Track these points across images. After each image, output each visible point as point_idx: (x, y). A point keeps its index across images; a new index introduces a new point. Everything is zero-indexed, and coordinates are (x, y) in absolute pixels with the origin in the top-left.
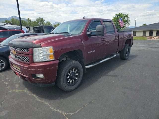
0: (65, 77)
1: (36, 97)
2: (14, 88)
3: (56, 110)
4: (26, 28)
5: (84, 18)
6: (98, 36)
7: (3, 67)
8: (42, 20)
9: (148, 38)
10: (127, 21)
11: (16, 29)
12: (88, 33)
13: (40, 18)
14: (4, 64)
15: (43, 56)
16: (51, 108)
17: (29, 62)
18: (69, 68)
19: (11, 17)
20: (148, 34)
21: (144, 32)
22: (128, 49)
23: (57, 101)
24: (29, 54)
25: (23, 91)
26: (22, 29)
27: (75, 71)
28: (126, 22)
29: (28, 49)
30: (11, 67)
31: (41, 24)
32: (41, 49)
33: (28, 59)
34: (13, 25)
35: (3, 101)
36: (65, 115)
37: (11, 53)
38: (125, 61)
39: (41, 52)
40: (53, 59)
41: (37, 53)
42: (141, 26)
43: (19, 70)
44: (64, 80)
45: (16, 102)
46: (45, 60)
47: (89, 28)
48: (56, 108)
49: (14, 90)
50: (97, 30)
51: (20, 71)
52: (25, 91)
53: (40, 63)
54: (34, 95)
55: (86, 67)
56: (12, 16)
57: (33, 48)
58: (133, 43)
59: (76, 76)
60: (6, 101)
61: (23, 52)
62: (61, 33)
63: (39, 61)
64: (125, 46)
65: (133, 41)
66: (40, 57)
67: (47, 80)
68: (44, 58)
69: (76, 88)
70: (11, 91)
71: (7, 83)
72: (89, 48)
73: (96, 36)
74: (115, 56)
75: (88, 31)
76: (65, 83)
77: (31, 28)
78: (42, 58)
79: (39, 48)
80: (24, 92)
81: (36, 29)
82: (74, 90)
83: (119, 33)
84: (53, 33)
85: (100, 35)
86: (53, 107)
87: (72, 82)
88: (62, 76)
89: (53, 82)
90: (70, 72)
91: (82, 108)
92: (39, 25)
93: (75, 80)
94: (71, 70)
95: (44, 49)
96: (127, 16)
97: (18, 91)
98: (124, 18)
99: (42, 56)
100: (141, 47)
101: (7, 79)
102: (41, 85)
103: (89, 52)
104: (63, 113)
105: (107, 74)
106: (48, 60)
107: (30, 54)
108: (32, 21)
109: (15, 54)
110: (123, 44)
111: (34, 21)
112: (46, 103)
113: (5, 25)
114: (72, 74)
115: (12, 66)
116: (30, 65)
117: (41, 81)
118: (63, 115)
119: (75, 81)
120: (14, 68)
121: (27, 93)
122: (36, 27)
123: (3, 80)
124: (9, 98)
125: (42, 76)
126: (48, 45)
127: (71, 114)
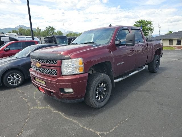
0: (94, 92)
1: (62, 114)
2: (35, 104)
3: (88, 129)
4: (38, 38)
5: (110, 26)
6: (128, 45)
7: (19, 82)
8: (53, 29)
9: (175, 47)
10: (150, 29)
11: (26, 40)
12: (117, 43)
13: (50, 27)
14: (20, 79)
15: (72, 68)
16: (81, 126)
17: (57, 75)
18: (98, 82)
19: (18, 27)
20: (175, 43)
21: (171, 41)
22: (158, 60)
23: (86, 119)
24: (56, 67)
25: (46, 107)
26: (33, 39)
27: (103, 85)
28: (148, 30)
29: (55, 61)
30: (32, 81)
31: (51, 33)
32: (70, 61)
33: (56, 72)
34: (23, 35)
35: (27, 119)
36: (99, 134)
37: (32, 66)
38: (155, 74)
39: (69, 64)
40: (82, 72)
41: (65, 66)
42: (166, 34)
43: (43, 84)
44: (93, 95)
45: (42, 120)
46: (73, 73)
47: (117, 38)
48: (87, 127)
49: (36, 107)
50: (127, 40)
51: (45, 86)
52: (49, 108)
53: (67, 76)
54: (60, 113)
55: (115, 81)
56: (20, 26)
57: (61, 60)
58: (162, 53)
59: (105, 91)
60: (30, 119)
61: (50, 64)
62: (85, 43)
63: (67, 74)
64: (155, 57)
65: (163, 52)
66: (68, 69)
67: (76, 95)
68: (73, 70)
69: (105, 105)
70: (33, 108)
71: (26, 100)
72: (118, 59)
73: (126, 46)
74: (144, 68)
75: (117, 40)
76: (94, 99)
77: (43, 38)
78: (70, 70)
79: (68, 60)
80: (47, 109)
81: (47, 40)
82: (103, 107)
83: (148, 42)
84: (76, 44)
85: (131, 45)
86: (83, 125)
87: (101, 97)
88: (91, 90)
89: (82, 97)
90: (98, 86)
91: (116, 126)
92: (49, 35)
93: (103, 95)
94: (100, 84)
95: (73, 61)
96: (150, 23)
97: (41, 108)
98: (147, 25)
99: (70, 69)
100: (170, 58)
101: (25, 94)
102: (68, 101)
103: (117, 64)
104: (97, 132)
105: (137, 89)
106: (77, 73)
107: (58, 67)
108: (41, 30)
109: (40, 66)
110: (152, 55)
111: (43, 31)
112: (74, 121)
113: (15, 35)
114: (101, 89)
115: (34, 80)
116: (58, 79)
117: (69, 97)
118: (97, 134)
119: (103, 97)
120: (38, 82)
121: (51, 110)
122: (47, 37)
123: (21, 97)
124: (32, 116)
125: (71, 90)
126: (77, 56)
127: (106, 133)
